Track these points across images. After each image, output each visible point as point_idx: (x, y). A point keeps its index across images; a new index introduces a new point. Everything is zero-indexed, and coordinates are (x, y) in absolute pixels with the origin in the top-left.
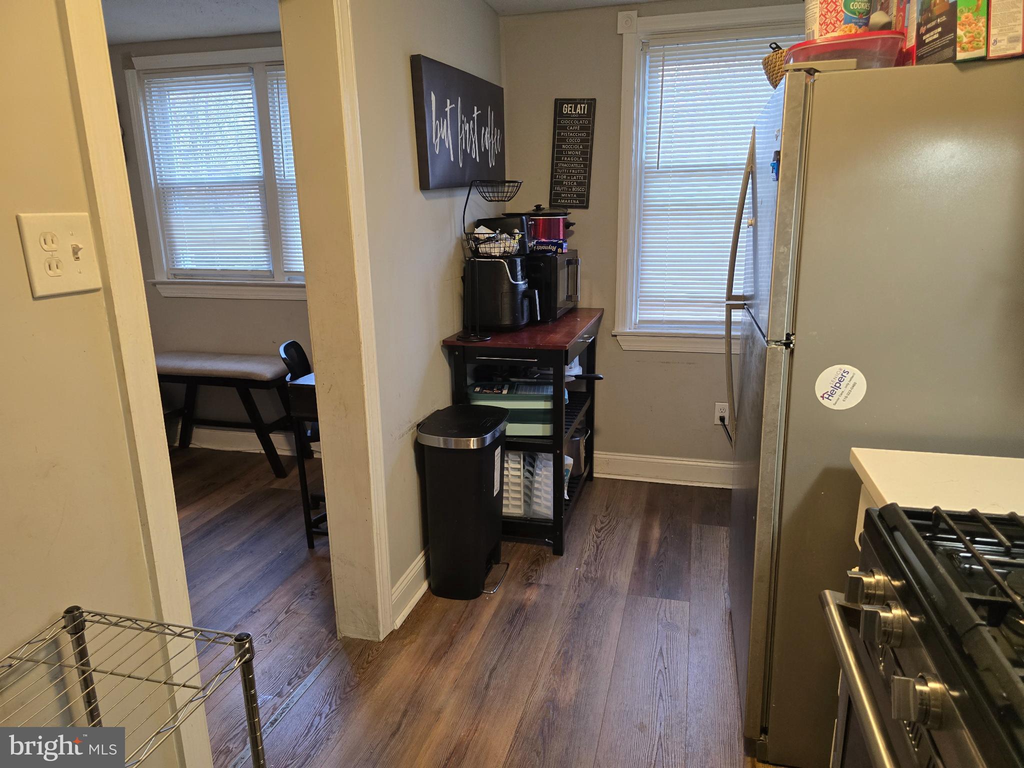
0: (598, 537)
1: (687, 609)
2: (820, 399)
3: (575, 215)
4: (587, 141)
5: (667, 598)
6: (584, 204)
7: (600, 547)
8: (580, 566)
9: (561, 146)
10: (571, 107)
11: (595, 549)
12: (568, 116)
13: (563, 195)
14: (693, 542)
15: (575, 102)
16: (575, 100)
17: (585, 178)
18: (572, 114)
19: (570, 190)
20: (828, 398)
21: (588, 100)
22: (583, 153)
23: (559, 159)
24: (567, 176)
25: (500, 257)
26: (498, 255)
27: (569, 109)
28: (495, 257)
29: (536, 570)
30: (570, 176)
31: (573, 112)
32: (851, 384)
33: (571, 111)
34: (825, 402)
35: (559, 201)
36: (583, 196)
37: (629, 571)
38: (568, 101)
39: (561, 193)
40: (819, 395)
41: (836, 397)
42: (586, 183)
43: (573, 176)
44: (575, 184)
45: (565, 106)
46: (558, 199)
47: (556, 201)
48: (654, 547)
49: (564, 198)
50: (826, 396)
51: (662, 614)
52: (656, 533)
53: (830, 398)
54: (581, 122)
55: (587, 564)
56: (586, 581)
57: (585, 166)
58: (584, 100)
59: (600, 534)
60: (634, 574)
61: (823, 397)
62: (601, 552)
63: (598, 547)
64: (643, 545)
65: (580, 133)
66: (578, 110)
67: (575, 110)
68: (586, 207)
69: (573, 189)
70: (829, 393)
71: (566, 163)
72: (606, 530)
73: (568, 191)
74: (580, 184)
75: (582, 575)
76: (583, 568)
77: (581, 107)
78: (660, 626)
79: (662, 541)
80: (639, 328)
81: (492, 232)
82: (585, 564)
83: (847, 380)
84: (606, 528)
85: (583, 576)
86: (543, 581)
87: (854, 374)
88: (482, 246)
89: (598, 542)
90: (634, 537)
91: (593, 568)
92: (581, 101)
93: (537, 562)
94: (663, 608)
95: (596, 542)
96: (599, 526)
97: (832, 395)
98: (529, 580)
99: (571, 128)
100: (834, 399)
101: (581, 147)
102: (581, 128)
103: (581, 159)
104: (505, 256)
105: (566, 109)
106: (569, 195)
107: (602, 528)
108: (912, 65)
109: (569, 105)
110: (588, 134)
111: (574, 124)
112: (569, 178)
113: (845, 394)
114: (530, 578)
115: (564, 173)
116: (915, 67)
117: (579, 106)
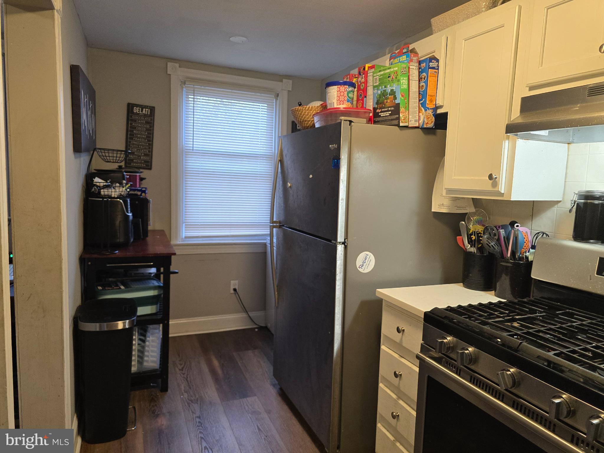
0: (184, 374)
1: (257, 400)
2: (358, 268)
3: (145, 173)
4: (150, 130)
5: (244, 398)
6: (149, 166)
7: (188, 379)
8: (183, 395)
9: (133, 131)
10: (139, 109)
11: (186, 382)
12: (137, 114)
13: (134, 161)
14: (239, 363)
15: (142, 107)
16: (142, 105)
17: (149, 151)
18: (139, 113)
19: (139, 158)
20: (361, 268)
21: (150, 107)
22: (147, 137)
23: (132, 139)
24: (137, 150)
25: (117, 198)
26: (116, 197)
27: (138, 110)
28: (114, 198)
29: (156, 405)
30: (139, 150)
31: (141, 113)
32: (369, 260)
33: (139, 111)
34: (360, 270)
35: (132, 164)
36: (148, 162)
37: (214, 389)
38: (137, 106)
39: (134, 159)
40: (358, 267)
41: (364, 267)
42: (150, 154)
43: (141, 150)
44: (143, 154)
45: (135, 109)
46: (131, 163)
47: (130, 164)
48: (219, 371)
49: (135, 163)
50: (360, 267)
51: (247, 408)
52: (216, 363)
53: (362, 267)
54: (146, 119)
55: (186, 392)
56: (192, 403)
57: (149, 144)
58: (148, 106)
59: (184, 372)
60: (217, 389)
61: (359, 267)
62: (191, 382)
63: (187, 381)
64: (213, 372)
65: (145, 125)
66: (144, 112)
67: (142, 111)
68: (150, 169)
69: (142, 158)
70: (361, 265)
71: (137, 142)
72: (186, 368)
73: (138, 158)
74: (145, 155)
75: (187, 400)
76: (186, 395)
77: (146, 110)
78: (249, 414)
79: (222, 366)
80: (184, 241)
81: (104, 181)
82: (185, 392)
83: (368, 258)
84: (185, 367)
85: (189, 400)
86: (164, 411)
87: (370, 256)
88: (102, 190)
89: (185, 377)
90: (205, 369)
91: (192, 393)
92: (146, 107)
93: (153, 400)
94: (245, 404)
95: (184, 377)
96: (180, 367)
97: (363, 266)
98: (154, 413)
99: (139, 121)
100: (363, 268)
101: (146, 133)
102: (146, 122)
103: (146, 140)
104: (120, 197)
105: (136, 110)
106: (139, 161)
107: (183, 368)
108: (371, 124)
109: (138, 108)
110: (151, 127)
111: (141, 119)
112: (138, 151)
113: (367, 265)
114: (154, 411)
115: (135, 147)
116: (372, 125)
117: (144, 109)
